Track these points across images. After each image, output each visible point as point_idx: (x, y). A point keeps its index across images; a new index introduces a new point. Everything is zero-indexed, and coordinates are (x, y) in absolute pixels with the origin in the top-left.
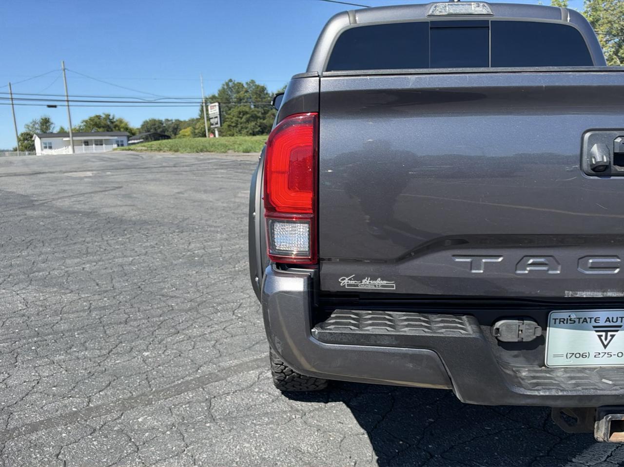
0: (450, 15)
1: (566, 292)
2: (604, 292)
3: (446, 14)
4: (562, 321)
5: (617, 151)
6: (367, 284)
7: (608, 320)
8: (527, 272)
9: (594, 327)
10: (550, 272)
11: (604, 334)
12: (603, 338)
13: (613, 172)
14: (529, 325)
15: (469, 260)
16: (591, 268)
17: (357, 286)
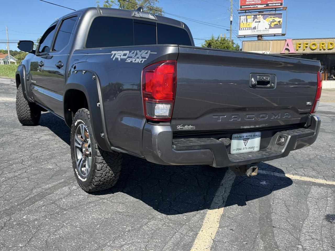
0: (141, 17)
1: (241, 127)
2: (250, 126)
3: (139, 17)
4: (236, 138)
5: (258, 80)
6: (187, 128)
7: (246, 137)
8: (232, 120)
9: (243, 139)
10: (238, 120)
11: (245, 141)
12: (245, 143)
13: (257, 87)
14: (228, 139)
15: (217, 117)
16: (248, 118)
17: (182, 129)
